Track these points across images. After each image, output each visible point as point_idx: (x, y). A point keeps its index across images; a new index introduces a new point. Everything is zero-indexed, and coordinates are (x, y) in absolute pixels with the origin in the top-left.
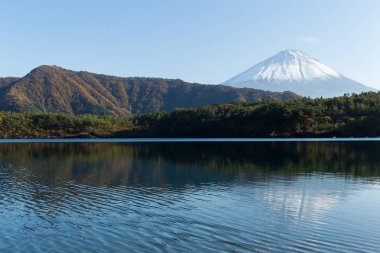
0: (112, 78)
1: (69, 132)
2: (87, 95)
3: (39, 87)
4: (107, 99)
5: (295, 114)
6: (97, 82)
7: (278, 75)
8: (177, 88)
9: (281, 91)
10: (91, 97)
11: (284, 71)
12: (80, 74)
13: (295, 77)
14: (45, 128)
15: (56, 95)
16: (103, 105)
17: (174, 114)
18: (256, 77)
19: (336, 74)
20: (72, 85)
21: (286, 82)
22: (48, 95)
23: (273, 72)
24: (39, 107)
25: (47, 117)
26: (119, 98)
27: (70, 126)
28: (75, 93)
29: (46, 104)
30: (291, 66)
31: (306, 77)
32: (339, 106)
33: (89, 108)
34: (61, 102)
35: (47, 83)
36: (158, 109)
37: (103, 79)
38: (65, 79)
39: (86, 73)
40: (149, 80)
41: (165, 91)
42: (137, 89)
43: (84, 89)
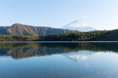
0: (33, 26)
1: (22, 40)
2: (27, 31)
3: (15, 29)
5: (78, 36)
6: (30, 28)
7: (74, 26)
8: (49, 29)
9: (75, 30)
11: (75, 25)
12: (25, 25)
13: (78, 27)
14: (16, 39)
15: (19, 31)
16: (31, 33)
18: (69, 27)
19: (88, 26)
20: (23, 28)
21: (76, 28)
22: (17, 31)
25: (17, 36)
26: (35, 31)
27: (23, 38)
28: (24, 30)
29: (17, 33)
30: (77, 24)
31: (81, 27)
32: (89, 34)
33: (27, 34)
34: (20, 32)
35: (17, 28)
36: (45, 34)
37: (31, 27)
38: (21, 27)
39: (27, 25)
40: (42, 27)
41: (46, 30)
42: (39, 29)
43: (26, 29)
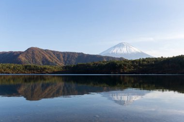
0: (57, 52)
1: (38, 72)
3: (30, 55)
4: (55, 59)
6: (52, 54)
7: (119, 51)
8: (81, 55)
9: (119, 57)
10: (49, 59)
11: (121, 50)
12: (46, 50)
13: (125, 52)
14: (29, 70)
15: (36, 58)
16: (54, 62)
18: (110, 52)
20: (43, 54)
21: (121, 54)
22: (33, 58)
23: (117, 50)
24: (30, 62)
26: (60, 59)
27: (39, 69)
28: (43, 57)
29: (32, 61)
30: (123, 48)
31: (129, 52)
33: (48, 63)
34: (38, 60)
35: (33, 53)
36: (74, 63)
37: (54, 52)
38: (40, 52)
39: (48, 50)
40: (71, 53)
41: (76, 57)
42: (66, 56)
43: (47, 56)
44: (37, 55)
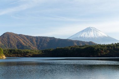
0: (30, 36)
1: (22, 55)
2: (22, 42)
3: (6, 39)
4: (29, 44)
6: (26, 38)
8: (53, 40)
10: (24, 43)
11: (88, 34)
12: (20, 35)
13: (92, 36)
14: (14, 54)
15: (12, 42)
16: (27, 46)
17: (57, 49)
19: (106, 35)
20: (17, 39)
21: (89, 38)
22: (9, 42)
23: (85, 34)
24: (6, 46)
26: (33, 43)
28: (18, 42)
29: (8, 45)
30: (91, 33)
31: (96, 36)
33: (23, 47)
34: (13, 44)
35: (8, 38)
37: (27, 37)
38: (14, 37)
39: (22, 35)
40: (43, 37)
41: (48, 41)
42: (39, 40)
43: (21, 41)
44: (12, 40)
